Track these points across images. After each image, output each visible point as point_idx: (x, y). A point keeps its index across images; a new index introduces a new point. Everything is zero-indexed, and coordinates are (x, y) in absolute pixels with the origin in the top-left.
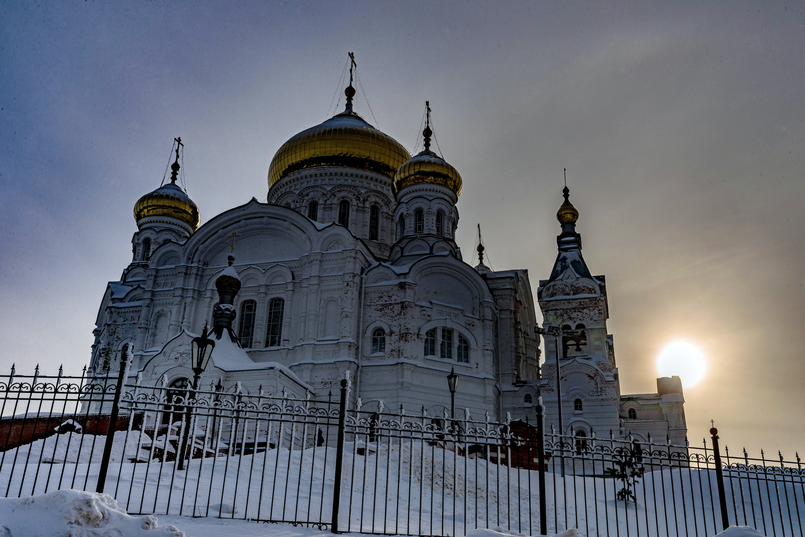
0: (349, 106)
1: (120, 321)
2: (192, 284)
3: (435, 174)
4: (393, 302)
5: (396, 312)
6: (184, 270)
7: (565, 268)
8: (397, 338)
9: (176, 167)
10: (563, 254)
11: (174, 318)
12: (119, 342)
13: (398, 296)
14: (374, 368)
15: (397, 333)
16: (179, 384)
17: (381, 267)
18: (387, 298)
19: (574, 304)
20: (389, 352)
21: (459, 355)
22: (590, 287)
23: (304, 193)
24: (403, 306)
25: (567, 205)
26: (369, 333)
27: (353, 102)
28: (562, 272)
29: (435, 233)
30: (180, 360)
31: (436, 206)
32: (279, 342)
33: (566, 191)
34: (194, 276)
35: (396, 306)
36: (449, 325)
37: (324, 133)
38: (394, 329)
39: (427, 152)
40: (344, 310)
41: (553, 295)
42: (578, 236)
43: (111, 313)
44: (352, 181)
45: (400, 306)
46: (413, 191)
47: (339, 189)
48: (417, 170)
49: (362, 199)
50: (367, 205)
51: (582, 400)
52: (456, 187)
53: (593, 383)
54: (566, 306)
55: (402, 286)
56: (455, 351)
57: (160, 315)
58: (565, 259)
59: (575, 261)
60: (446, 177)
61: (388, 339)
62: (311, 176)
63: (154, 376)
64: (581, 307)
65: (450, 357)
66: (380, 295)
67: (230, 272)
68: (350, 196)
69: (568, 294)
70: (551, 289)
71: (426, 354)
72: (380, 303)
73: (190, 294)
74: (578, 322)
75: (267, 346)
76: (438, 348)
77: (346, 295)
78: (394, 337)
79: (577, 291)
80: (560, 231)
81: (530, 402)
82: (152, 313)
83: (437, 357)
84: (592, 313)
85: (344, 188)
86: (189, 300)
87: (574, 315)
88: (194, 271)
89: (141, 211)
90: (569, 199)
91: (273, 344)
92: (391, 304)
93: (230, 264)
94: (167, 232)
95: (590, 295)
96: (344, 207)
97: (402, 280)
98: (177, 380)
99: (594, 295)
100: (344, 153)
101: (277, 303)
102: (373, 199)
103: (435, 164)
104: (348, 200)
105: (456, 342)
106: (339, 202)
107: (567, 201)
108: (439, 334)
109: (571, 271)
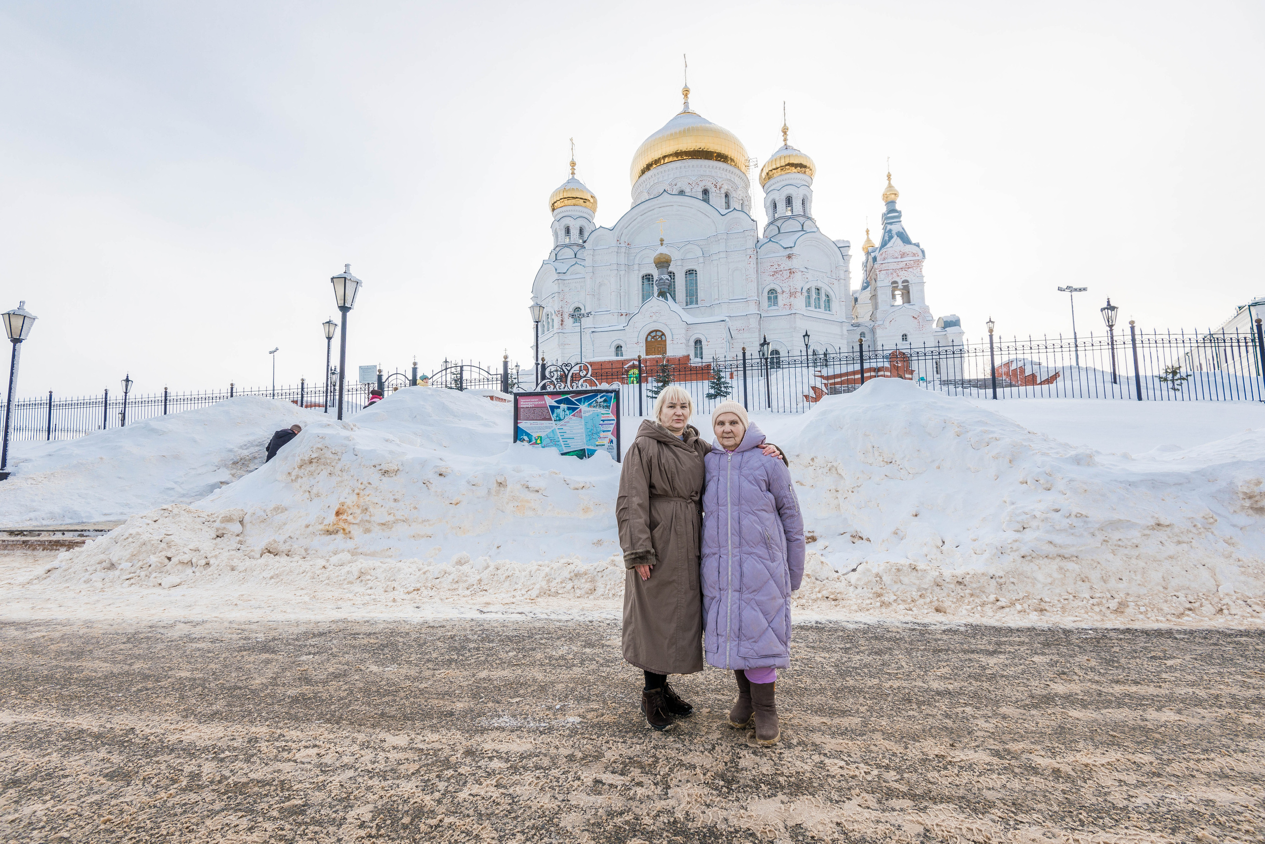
0: (686, 104)
2: (623, 260)
3: (798, 165)
4: (782, 269)
5: (785, 277)
6: (616, 250)
7: (891, 238)
8: (788, 295)
9: (573, 164)
10: (889, 227)
12: (569, 305)
13: (787, 264)
15: (787, 292)
16: (653, 334)
17: (771, 241)
18: (777, 267)
19: (902, 265)
20: (781, 306)
21: (826, 306)
22: (913, 252)
23: (673, 183)
24: (791, 272)
25: (890, 186)
26: (765, 293)
27: (689, 101)
28: (889, 241)
29: (803, 214)
30: (654, 317)
31: (800, 191)
32: (697, 301)
33: (889, 177)
34: (623, 254)
35: (784, 272)
36: (820, 285)
37: (684, 131)
38: (784, 289)
39: (787, 146)
40: (747, 276)
41: (884, 259)
42: (900, 212)
43: (559, 284)
45: (788, 271)
47: (700, 179)
48: (787, 163)
49: (718, 187)
50: (723, 191)
51: (908, 334)
52: (811, 175)
53: (916, 322)
54: (895, 266)
55: (789, 257)
56: (822, 304)
57: (600, 285)
58: (890, 231)
59: (898, 231)
60: (805, 167)
61: (780, 297)
63: (635, 330)
64: (907, 267)
65: (820, 308)
66: (772, 264)
67: (663, 250)
68: (709, 184)
69: (897, 258)
70: (884, 255)
71: (807, 306)
72: (773, 269)
73: (623, 267)
74: (905, 279)
75: (687, 305)
76: (812, 301)
77: (749, 264)
78: (784, 295)
79: (903, 255)
80: (884, 209)
81: (865, 337)
82: (595, 283)
83: (812, 308)
84: (914, 272)
85: (704, 178)
86: (622, 273)
87: (901, 273)
88: (623, 250)
89: (555, 203)
90: (892, 182)
91: (691, 303)
92: (781, 271)
93: (662, 244)
94: (581, 219)
95: (914, 258)
96: (705, 194)
97: (788, 252)
98: (652, 332)
99: (917, 258)
100: (702, 148)
101: (691, 273)
102: (725, 187)
103: (796, 155)
104: (709, 188)
105: (823, 298)
106: (701, 190)
107: (890, 183)
108: (813, 291)
109: (896, 240)
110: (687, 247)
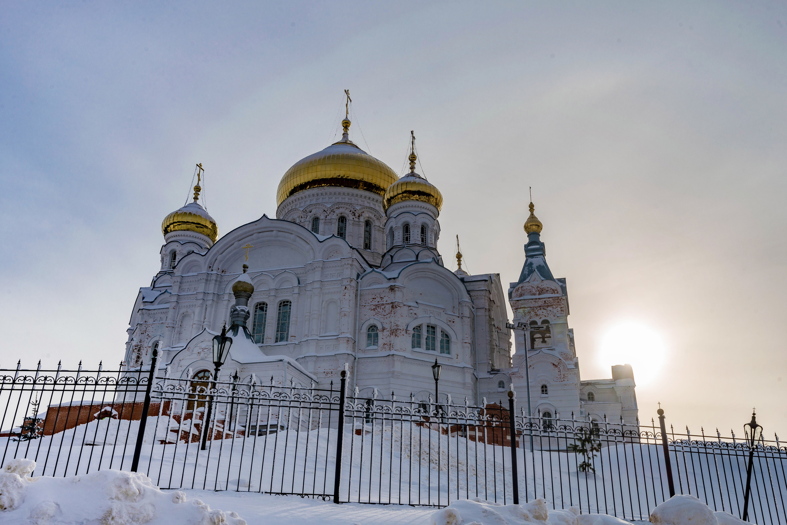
0: (345, 135)
1: (150, 321)
2: (212, 288)
3: (420, 193)
4: (385, 302)
5: (387, 311)
6: (205, 277)
7: (531, 272)
8: (388, 333)
9: (198, 189)
10: (530, 260)
11: (196, 318)
12: (149, 339)
13: (389, 297)
14: (370, 360)
15: (389, 329)
16: (201, 375)
17: (374, 272)
18: (379, 299)
19: (540, 303)
20: (382, 346)
21: (442, 347)
22: (553, 288)
23: (308, 210)
24: (394, 306)
25: (532, 217)
26: (364, 330)
27: (349, 132)
28: (529, 275)
29: (420, 243)
30: (202, 354)
31: (421, 220)
32: (287, 338)
33: (531, 206)
34: (214, 282)
35: (387, 306)
36: (433, 322)
37: (324, 159)
38: (385, 326)
39: (413, 174)
40: (342, 310)
41: (521, 295)
42: (543, 244)
43: (143, 314)
44: (349, 199)
45: (391, 305)
46: (401, 208)
47: (337, 206)
48: (404, 190)
49: (357, 215)
50: (362, 219)
51: (548, 385)
52: (437, 205)
53: (557, 370)
54: (533, 304)
55: (392, 289)
56: (438, 345)
57: (185, 316)
58: (531, 264)
59: (540, 266)
60: (428, 195)
61: (380, 335)
62: (313, 195)
63: (180, 369)
64: (546, 305)
65: (434, 350)
66: (374, 296)
67: (245, 278)
68: (347, 212)
69: (534, 294)
70: (520, 290)
71: (413, 347)
72: (374, 303)
73: (210, 297)
74: (543, 318)
75: (276, 342)
76: (423, 341)
77: (344, 297)
78: (386, 333)
79: (541, 291)
80: (526, 240)
81: (503, 387)
82: (178, 314)
83: (423, 349)
84: (555, 311)
85: (342, 206)
86: (210, 303)
87: (540, 312)
88: (214, 277)
89: (168, 226)
90: (535, 213)
91: (282, 339)
92: (383, 305)
93: (244, 271)
94: (190, 244)
95: (553, 295)
96: (342, 221)
97: (392, 283)
98: (200, 372)
99: (556, 295)
100: (342, 175)
101: (285, 304)
102: (366, 215)
103: (419, 184)
104: (345, 215)
105: (439, 336)
106: (337, 218)
107: (532, 214)
108: (424, 329)
109: (536, 275)
110: (284, 275)
